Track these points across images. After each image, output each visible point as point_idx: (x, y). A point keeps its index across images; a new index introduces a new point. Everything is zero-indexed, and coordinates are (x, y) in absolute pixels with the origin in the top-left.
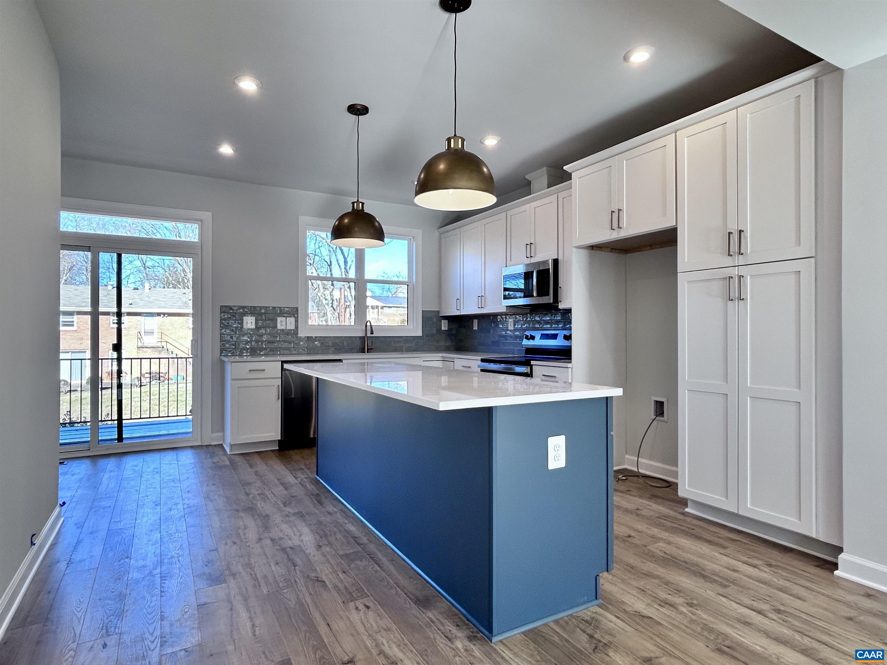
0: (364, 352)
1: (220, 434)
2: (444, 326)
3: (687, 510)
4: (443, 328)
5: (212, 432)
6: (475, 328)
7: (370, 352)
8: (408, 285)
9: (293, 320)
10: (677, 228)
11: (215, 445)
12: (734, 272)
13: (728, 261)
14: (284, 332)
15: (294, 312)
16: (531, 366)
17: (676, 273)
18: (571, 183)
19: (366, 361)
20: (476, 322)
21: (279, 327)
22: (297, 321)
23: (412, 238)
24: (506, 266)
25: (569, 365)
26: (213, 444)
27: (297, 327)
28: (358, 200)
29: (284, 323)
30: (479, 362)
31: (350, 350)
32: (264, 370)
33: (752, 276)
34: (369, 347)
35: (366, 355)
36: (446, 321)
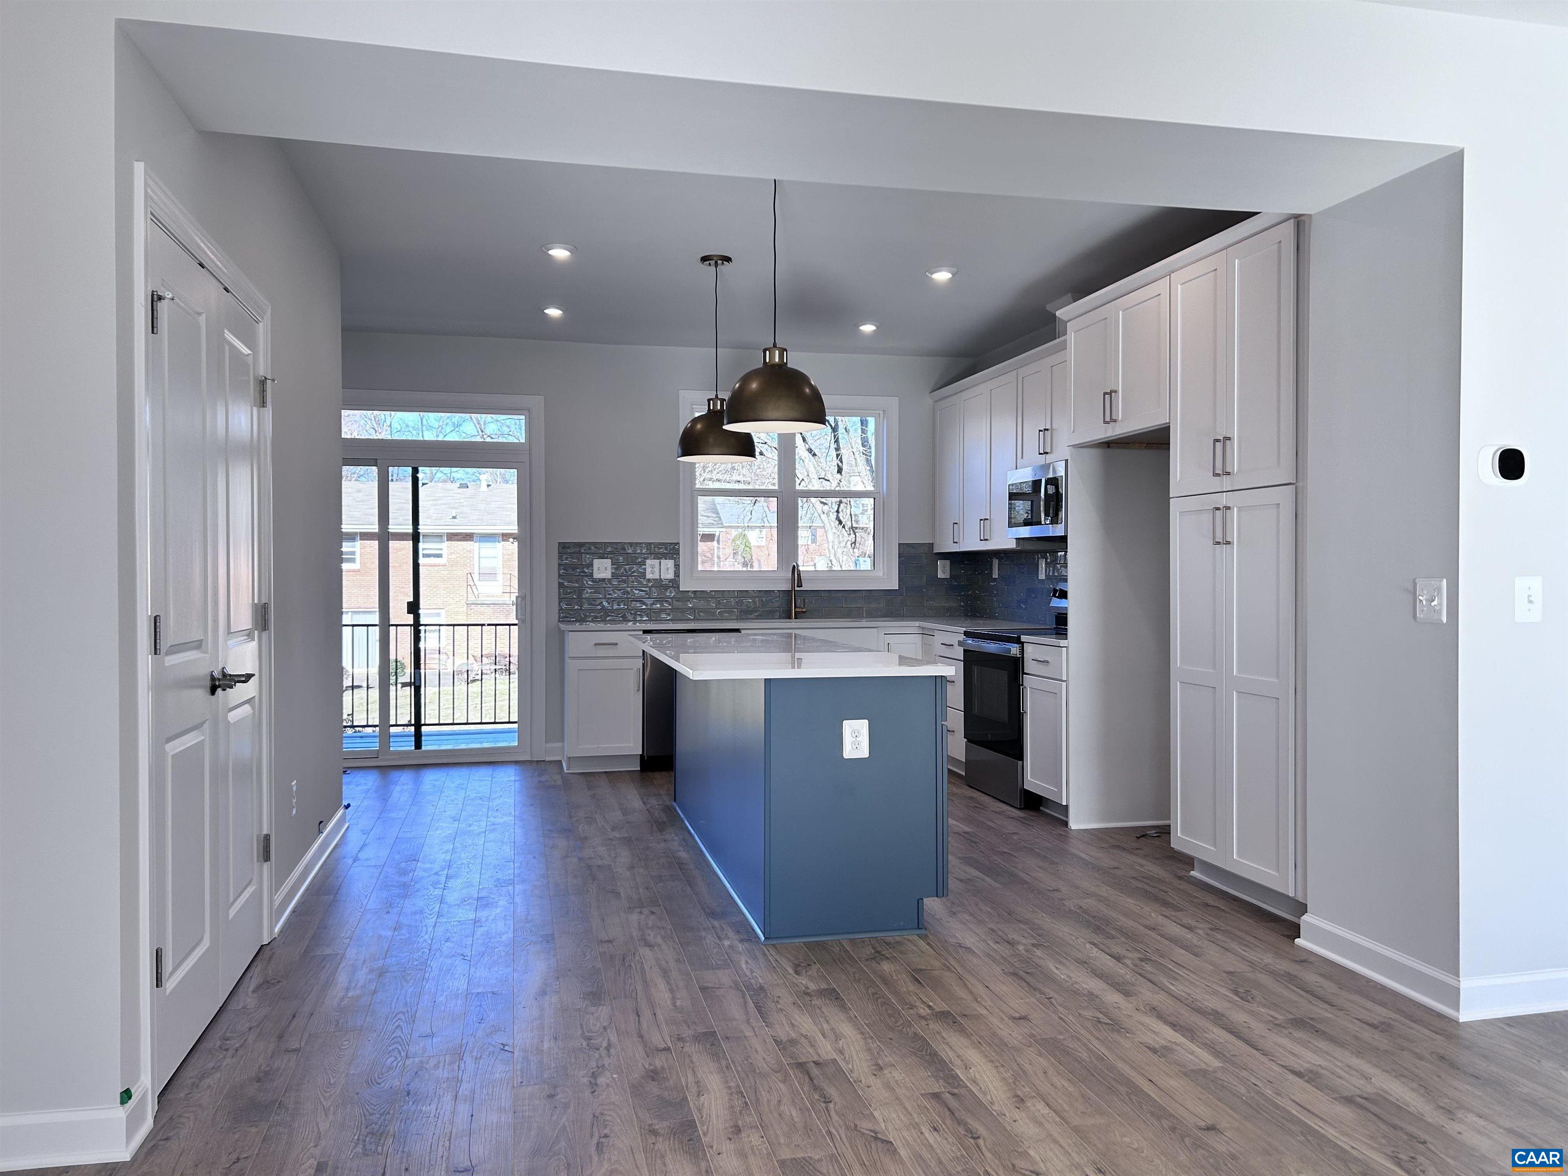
0: (790, 618)
1: (559, 744)
2: (943, 570)
3: (1192, 873)
4: (940, 575)
5: (546, 742)
6: (995, 575)
7: (800, 618)
8: (874, 499)
9: (669, 564)
10: (1169, 426)
11: (550, 762)
12: (1223, 500)
13: (1216, 484)
14: (659, 584)
15: (671, 551)
16: (1022, 643)
17: (1168, 498)
18: (1065, 341)
19: (794, 632)
20: (996, 563)
21: (649, 576)
22: (677, 566)
23: (882, 412)
24: (1016, 469)
25: (1063, 643)
26: (548, 759)
27: (677, 574)
28: (717, 396)
29: (657, 570)
30: (962, 637)
31: (768, 615)
32: (616, 644)
33: (1239, 509)
34: (798, 610)
35: (793, 623)
36: (948, 562)
